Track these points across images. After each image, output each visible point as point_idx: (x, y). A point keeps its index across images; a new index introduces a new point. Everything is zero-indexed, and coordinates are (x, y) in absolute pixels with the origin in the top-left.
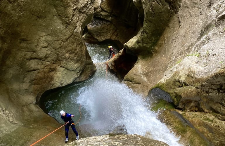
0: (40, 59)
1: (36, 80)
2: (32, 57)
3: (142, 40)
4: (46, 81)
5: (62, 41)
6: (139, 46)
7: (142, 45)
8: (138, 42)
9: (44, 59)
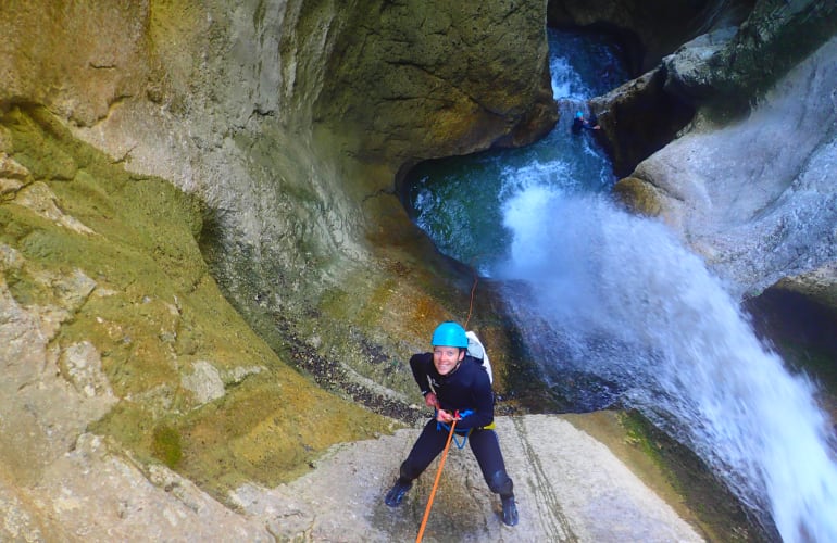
0: (421, 67)
1: (403, 127)
2: (403, 57)
3: (732, 59)
4: (426, 133)
5: (493, 21)
6: (714, 77)
7: (724, 76)
8: (714, 63)
9: (432, 69)
